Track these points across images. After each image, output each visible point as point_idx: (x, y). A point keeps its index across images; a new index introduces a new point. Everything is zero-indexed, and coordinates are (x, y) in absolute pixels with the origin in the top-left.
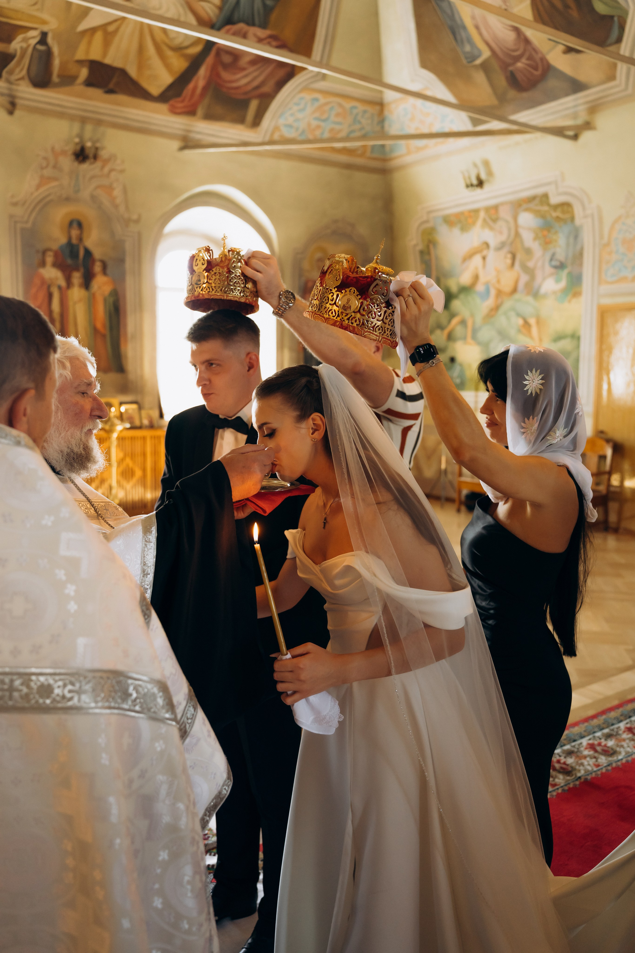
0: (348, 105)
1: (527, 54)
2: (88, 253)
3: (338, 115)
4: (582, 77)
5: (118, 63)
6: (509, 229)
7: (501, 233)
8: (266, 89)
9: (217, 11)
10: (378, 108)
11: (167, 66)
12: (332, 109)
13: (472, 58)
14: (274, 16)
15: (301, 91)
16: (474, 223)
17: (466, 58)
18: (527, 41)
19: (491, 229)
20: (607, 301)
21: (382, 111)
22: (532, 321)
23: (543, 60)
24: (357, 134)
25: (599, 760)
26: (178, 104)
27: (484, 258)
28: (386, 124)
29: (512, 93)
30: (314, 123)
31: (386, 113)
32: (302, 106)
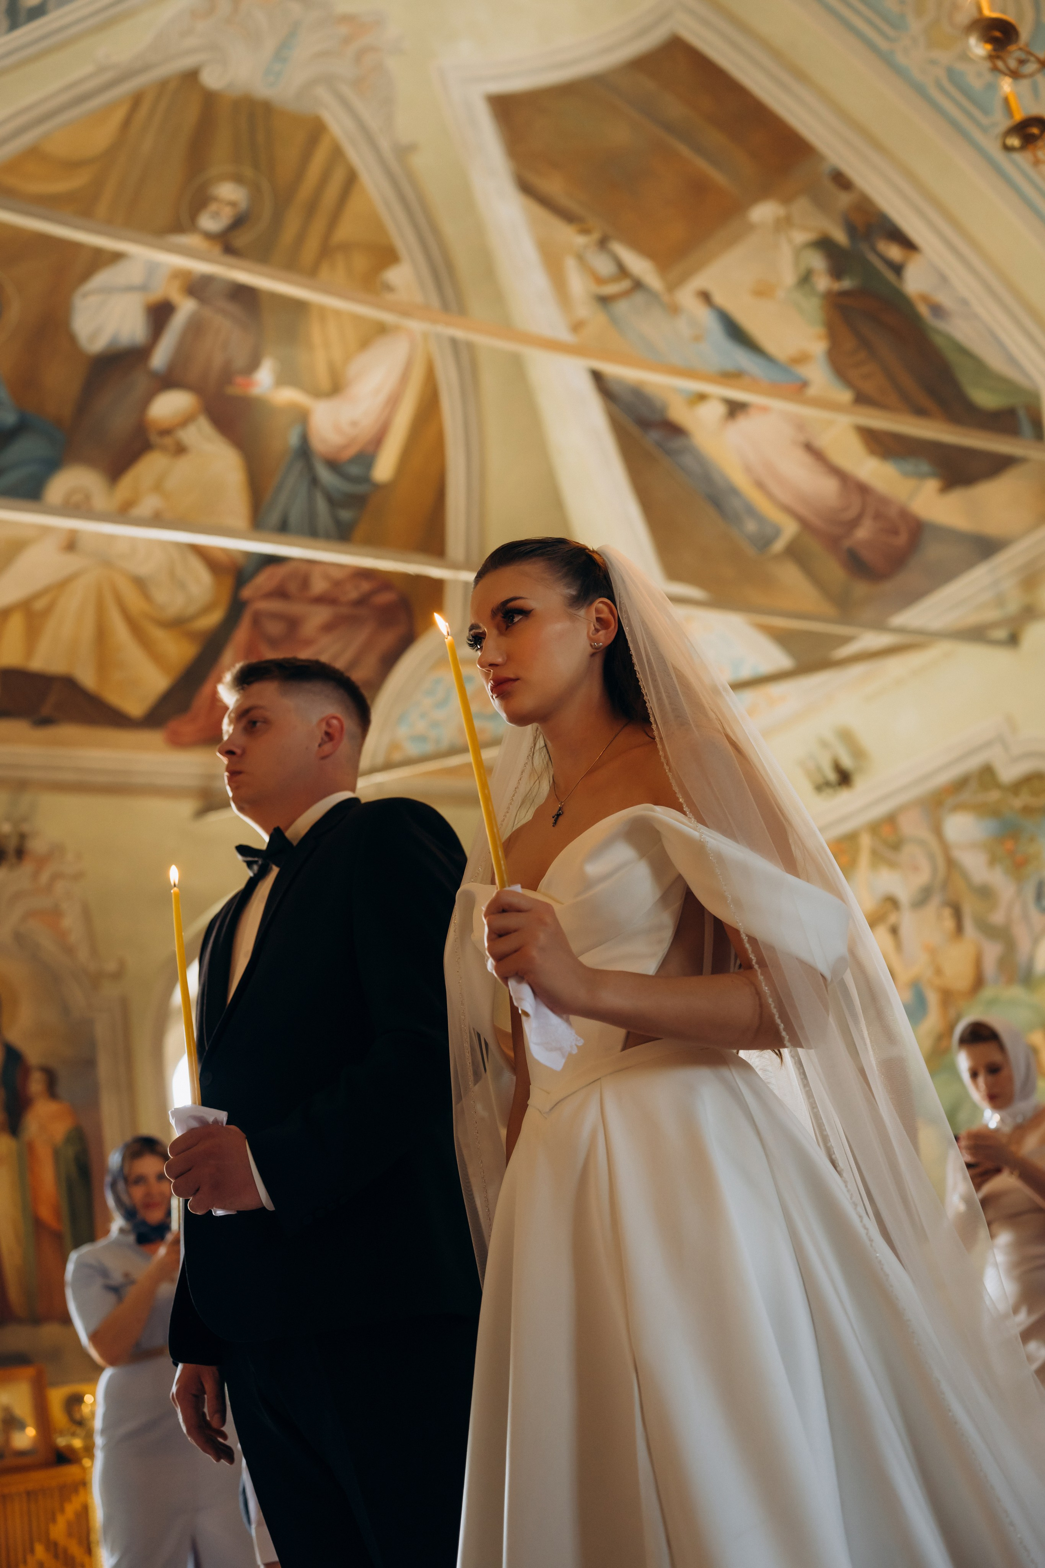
1: (870, 513)
4: (989, 528)
5: (56, 667)
6: (931, 857)
7: (916, 869)
8: (361, 672)
11: (157, 658)
13: (764, 542)
15: (433, 668)
17: (754, 545)
19: (892, 865)
23: (905, 514)
26: (186, 727)
29: (861, 589)
32: (441, 696)
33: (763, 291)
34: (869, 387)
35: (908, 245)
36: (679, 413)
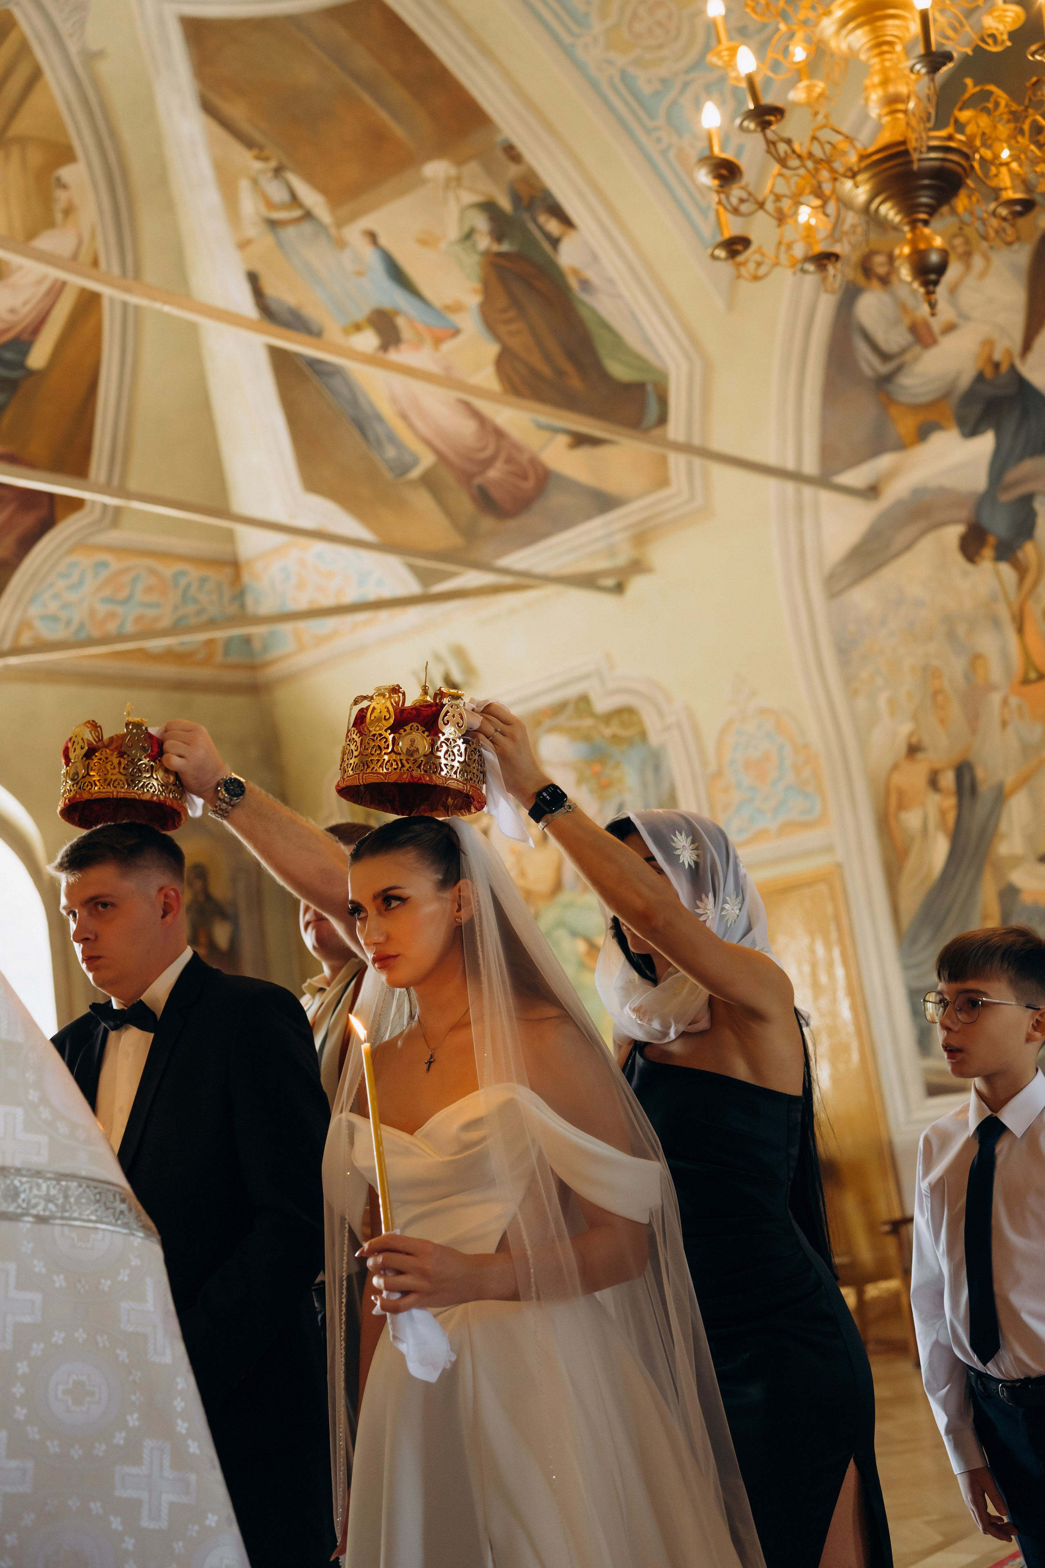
0: (168, 570)
1: (503, 456)
4: (611, 486)
10: (228, 571)
12: (136, 579)
13: (402, 468)
15: (71, 551)
17: (391, 469)
18: (499, 434)
21: (236, 577)
23: (534, 462)
24: (193, 621)
28: (249, 600)
29: (487, 523)
30: (102, 609)
31: (246, 578)
32: (75, 578)
33: (426, 241)
34: (515, 343)
35: (567, 222)
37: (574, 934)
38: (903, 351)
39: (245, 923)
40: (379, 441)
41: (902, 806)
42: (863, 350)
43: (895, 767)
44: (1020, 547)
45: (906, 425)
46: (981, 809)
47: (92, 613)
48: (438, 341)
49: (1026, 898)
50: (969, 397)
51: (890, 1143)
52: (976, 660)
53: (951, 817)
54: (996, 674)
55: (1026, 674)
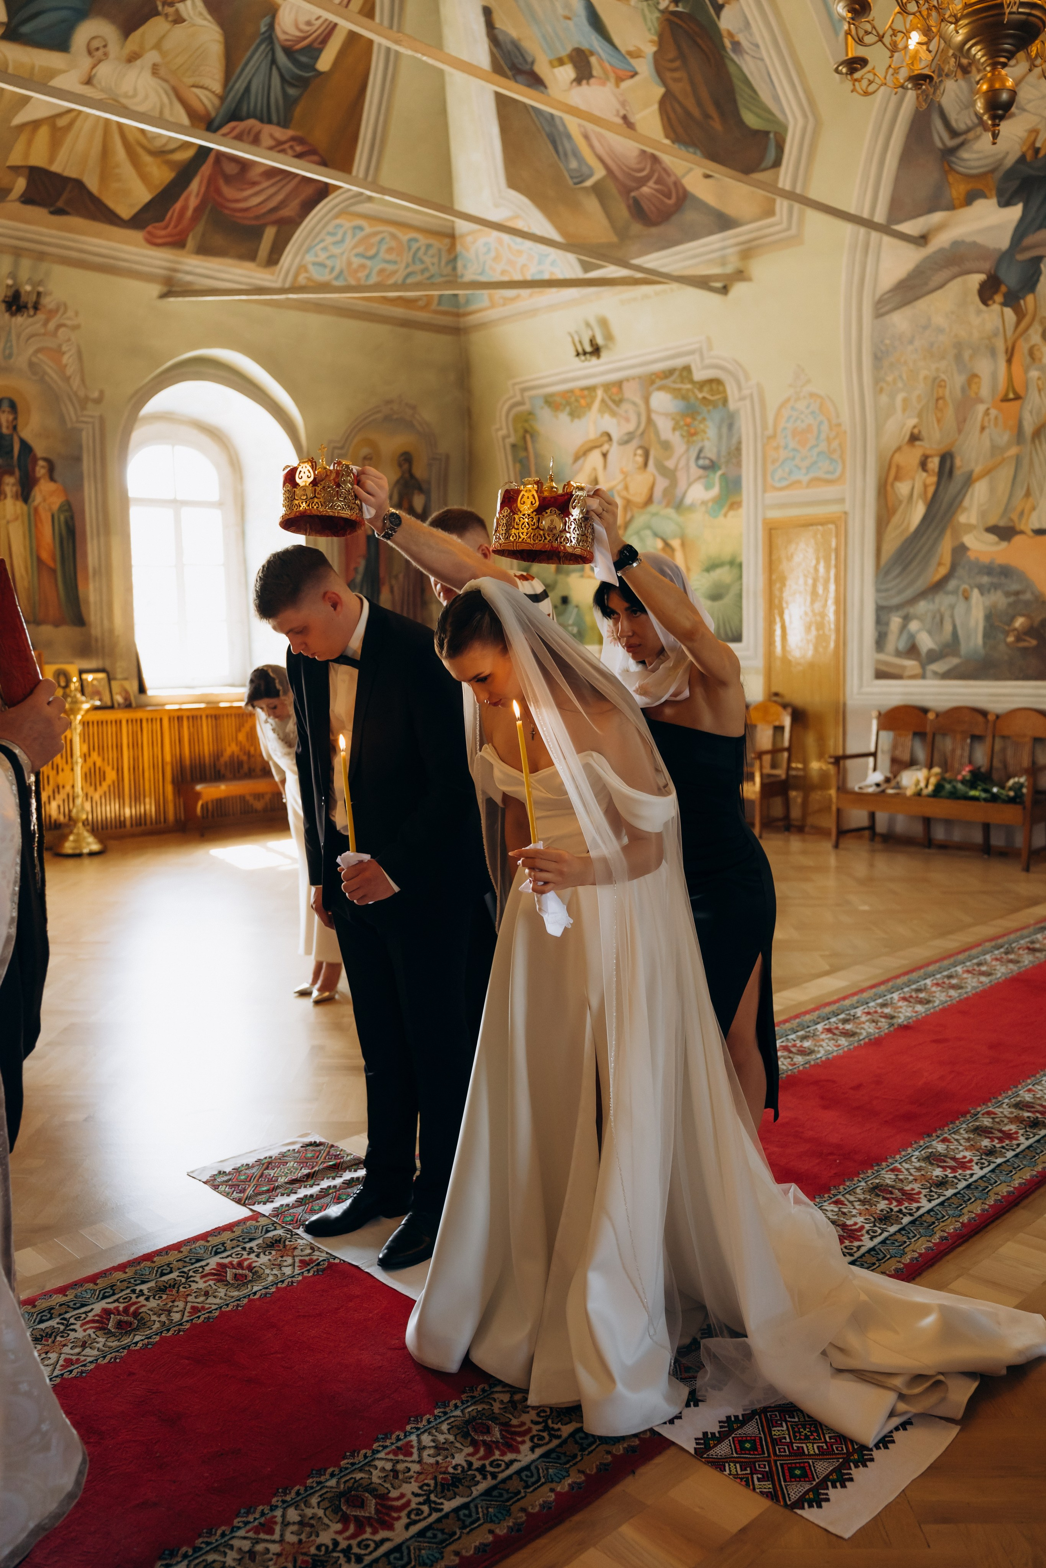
0: (405, 236)
1: (655, 176)
2: (26, 447)
3: (390, 250)
4: (730, 210)
5: (71, 172)
6: (639, 415)
7: (627, 420)
8: (286, 212)
9: (217, 102)
10: (447, 241)
11: (144, 177)
12: (382, 241)
13: (580, 177)
14: (298, 111)
15: (337, 216)
16: (589, 406)
17: (572, 178)
18: (655, 159)
19: (614, 414)
20: (774, 514)
21: (452, 247)
22: (676, 543)
23: (677, 184)
24: (418, 279)
25: (795, 1060)
26: (159, 231)
27: (605, 455)
28: (460, 264)
29: (637, 228)
30: (357, 261)
31: (459, 248)
32: (339, 237)
34: (676, 88)
36: (542, 68)
37: (656, 535)
38: (969, 130)
39: (434, 496)
40: (566, 154)
41: (897, 478)
42: (938, 124)
43: (899, 449)
44: (1024, 298)
45: (958, 190)
46: (953, 488)
47: (349, 263)
48: (619, 80)
49: (971, 555)
50: (1010, 174)
51: (845, 705)
52: (973, 377)
53: (931, 490)
54: (985, 391)
55: (1007, 394)
